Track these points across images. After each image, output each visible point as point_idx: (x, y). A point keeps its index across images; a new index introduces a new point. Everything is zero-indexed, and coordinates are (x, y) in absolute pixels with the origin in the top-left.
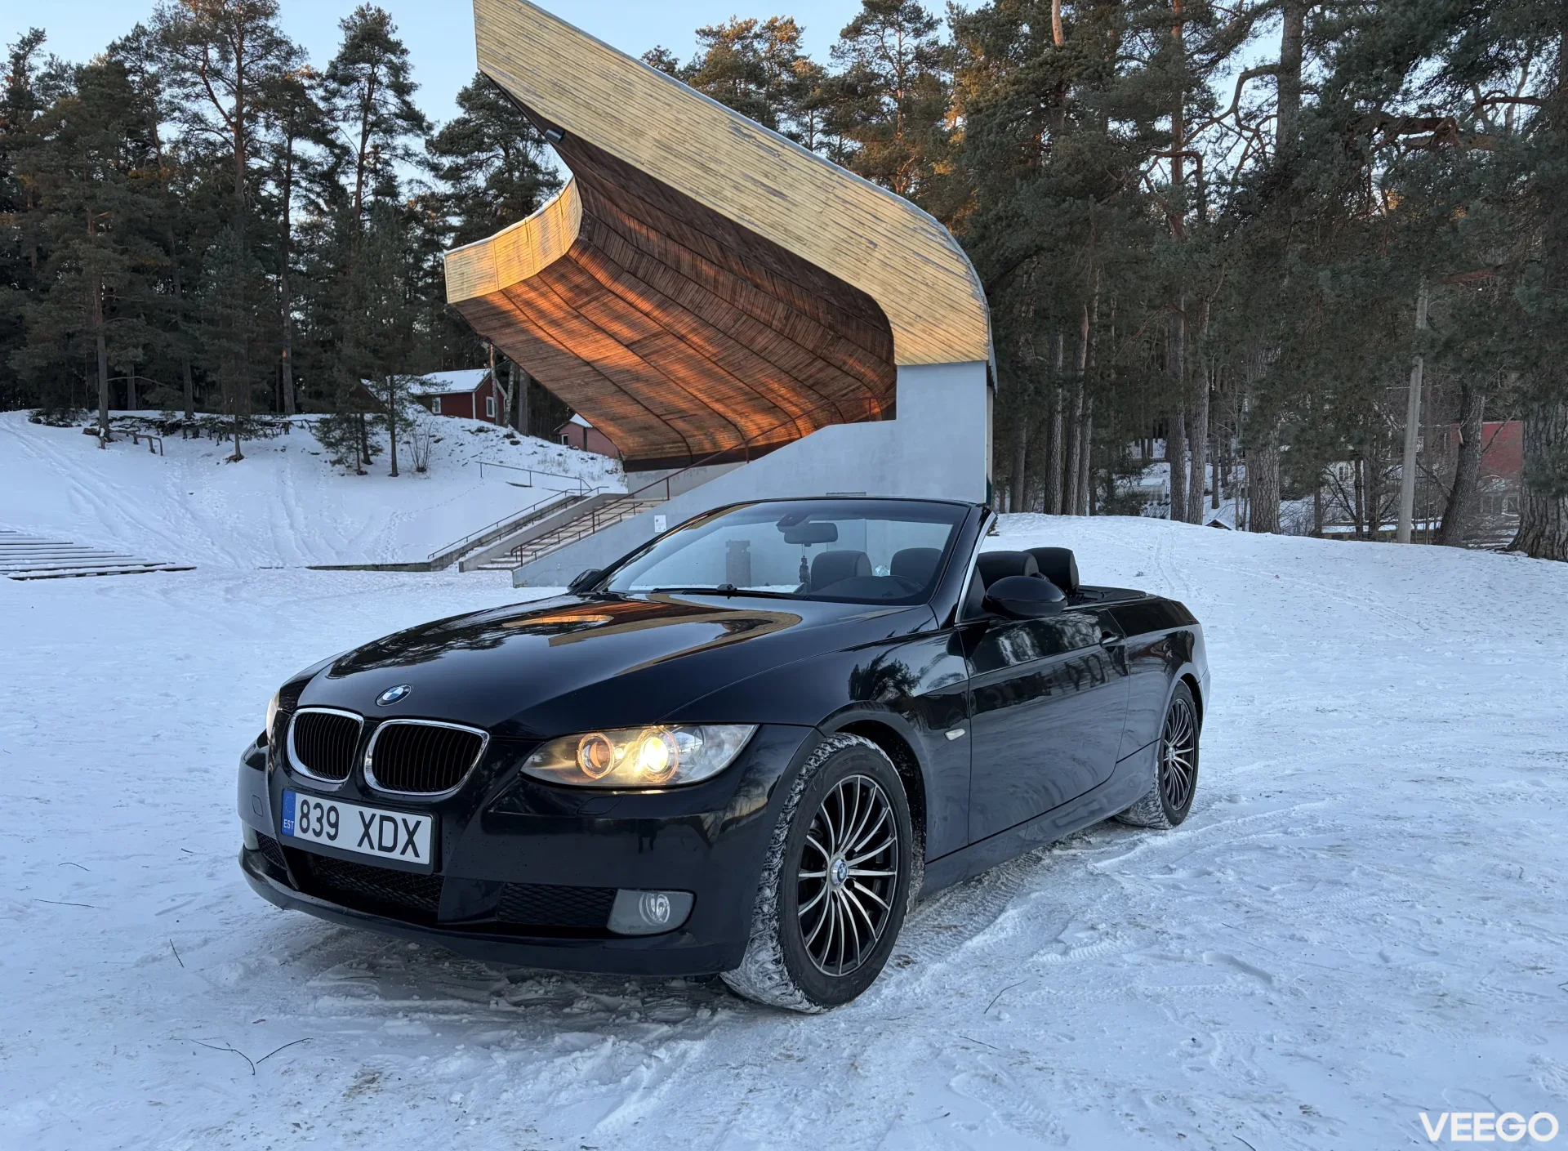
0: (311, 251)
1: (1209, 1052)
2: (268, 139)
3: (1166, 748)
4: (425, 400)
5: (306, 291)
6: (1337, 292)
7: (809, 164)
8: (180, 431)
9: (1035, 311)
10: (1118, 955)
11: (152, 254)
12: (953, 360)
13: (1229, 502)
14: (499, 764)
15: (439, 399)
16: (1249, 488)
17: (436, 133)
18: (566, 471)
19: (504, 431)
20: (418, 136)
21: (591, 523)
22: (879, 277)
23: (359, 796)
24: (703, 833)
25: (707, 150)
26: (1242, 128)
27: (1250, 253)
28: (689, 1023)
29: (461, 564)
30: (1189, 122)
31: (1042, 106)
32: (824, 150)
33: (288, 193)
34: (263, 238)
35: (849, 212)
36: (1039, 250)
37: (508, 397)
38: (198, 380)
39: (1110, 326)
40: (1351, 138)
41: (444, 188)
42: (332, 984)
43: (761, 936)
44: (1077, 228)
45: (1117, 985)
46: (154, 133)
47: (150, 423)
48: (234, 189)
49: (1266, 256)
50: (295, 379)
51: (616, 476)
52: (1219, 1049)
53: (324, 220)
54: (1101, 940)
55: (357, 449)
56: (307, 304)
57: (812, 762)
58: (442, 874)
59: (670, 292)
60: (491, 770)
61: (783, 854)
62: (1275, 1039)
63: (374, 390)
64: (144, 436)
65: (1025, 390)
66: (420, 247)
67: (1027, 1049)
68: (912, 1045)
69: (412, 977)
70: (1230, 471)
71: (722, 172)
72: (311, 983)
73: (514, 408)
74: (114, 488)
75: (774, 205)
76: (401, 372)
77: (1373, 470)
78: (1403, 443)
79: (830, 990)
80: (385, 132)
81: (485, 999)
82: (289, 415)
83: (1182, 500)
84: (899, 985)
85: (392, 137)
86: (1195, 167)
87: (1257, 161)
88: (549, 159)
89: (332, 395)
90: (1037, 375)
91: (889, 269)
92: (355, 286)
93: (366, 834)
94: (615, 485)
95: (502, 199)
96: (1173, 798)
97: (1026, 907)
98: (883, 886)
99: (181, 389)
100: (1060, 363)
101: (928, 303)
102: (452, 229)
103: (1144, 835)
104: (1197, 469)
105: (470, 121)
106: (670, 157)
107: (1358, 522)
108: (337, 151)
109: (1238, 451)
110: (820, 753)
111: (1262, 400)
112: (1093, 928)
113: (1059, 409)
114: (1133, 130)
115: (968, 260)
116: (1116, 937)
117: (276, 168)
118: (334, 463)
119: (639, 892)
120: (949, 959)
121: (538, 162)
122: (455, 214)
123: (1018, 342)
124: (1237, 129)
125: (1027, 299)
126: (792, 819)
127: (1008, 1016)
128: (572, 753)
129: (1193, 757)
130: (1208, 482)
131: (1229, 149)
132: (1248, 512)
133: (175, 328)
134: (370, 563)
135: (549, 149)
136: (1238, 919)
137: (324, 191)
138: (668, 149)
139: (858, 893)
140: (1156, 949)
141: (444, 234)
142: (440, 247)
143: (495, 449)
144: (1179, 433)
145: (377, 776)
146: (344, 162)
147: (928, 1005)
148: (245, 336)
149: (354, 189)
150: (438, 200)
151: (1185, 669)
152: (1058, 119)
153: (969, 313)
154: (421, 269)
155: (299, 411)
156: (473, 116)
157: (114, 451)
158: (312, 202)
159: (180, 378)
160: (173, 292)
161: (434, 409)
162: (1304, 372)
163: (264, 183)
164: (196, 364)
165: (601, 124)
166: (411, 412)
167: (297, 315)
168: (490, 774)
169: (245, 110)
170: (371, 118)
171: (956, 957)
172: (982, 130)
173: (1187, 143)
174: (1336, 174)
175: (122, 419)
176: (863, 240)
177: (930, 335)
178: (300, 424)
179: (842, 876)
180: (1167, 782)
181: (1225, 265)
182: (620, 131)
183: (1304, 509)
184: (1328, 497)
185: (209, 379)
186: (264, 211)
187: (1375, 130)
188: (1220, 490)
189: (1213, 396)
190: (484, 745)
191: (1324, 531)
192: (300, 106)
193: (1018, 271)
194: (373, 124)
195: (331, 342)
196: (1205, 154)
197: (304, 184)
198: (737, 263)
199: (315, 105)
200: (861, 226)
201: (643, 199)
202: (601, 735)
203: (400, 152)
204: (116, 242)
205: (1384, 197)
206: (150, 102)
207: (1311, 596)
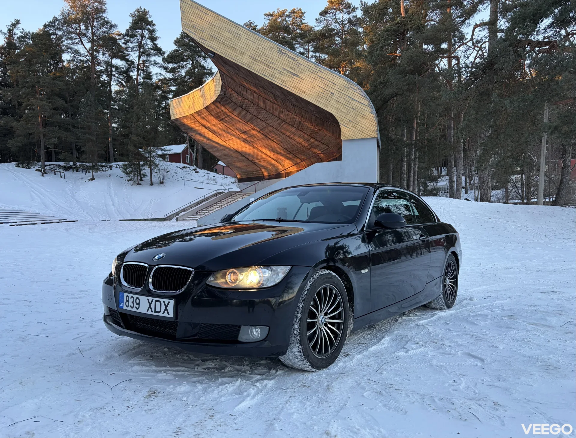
0: (120, 101)
1: (460, 384)
2: (103, 59)
3: (445, 279)
4: (163, 156)
5: (118, 116)
6: (512, 108)
7: (308, 64)
8: (72, 170)
9: (395, 118)
10: (427, 353)
11: (60, 102)
12: (364, 137)
13: (472, 191)
14: (197, 282)
15: (168, 156)
16: (480, 186)
17: (166, 55)
18: (216, 183)
19: (193, 168)
20: (159, 56)
21: (226, 202)
22: (335, 106)
23: (147, 293)
24: (272, 307)
25: (269, 59)
26: (475, 46)
27: (478, 94)
28: (267, 375)
29: (177, 219)
30: (454, 44)
31: (397, 40)
32: (313, 58)
33: (111, 79)
34: (102, 97)
35: (323, 82)
36: (397, 95)
37: (194, 155)
38: (78, 150)
39: (424, 124)
40: (517, 49)
41: (169, 76)
42: (137, 362)
43: (294, 342)
44: (411, 86)
45: (426, 362)
46: (61, 58)
47: (60, 167)
48: (91, 78)
49: (484, 95)
50: (114, 149)
51: (235, 184)
52: (464, 383)
53: (124, 89)
54: (420, 348)
55: (137, 175)
56: (118, 121)
57: (311, 279)
58: (178, 321)
59: (255, 113)
60: (194, 284)
61: (301, 312)
62: (485, 380)
63: (143, 153)
64: (58, 172)
65: (392, 149)
66: (160, 98)
67: (392, 383)
68: (350, 382)
69: (166, 360)
70: (472, 179)
71: (275, 67)
72: (130, 362)
73: (196, 159)
74: (47, 191)
75: (294, 80)
76: (154, 146)
77: (528, 177)
78: (539, 167)
79: (319, 363)
80: (147, 55)
81: (193, 367)
82: (112, 163)
83: (453, 190)
84: (345, 362)
85: (150, 57)
86: (457, 62)
87: (481, 59)
88: (209, 64)
89: (128, 155)
90: (397, 142)
91: (339, 103)
92: (136, 113)
93: (150, 307)
94: (235, 188)
95: (191, 80)
96: (448, 298)
97: (392, 337)
98: (338, 325)
99: (72, 153)
100: (405, 138)
101: (354, 116)
102: (172, 91)
103: (437, 312)
104: (459, 178)
105: (179, 50)
106: (255, 62)
107: (522, 198)
108: (129, 63)
109: (475, 171)
110: (314, 276)
111: (484, 151)
112: (417, 343)
113: (405, 155)
114: (432, 48)
115: (369, 99)
116: (426, 347)
117: (106, 70)
118: (129, 181)
119: (249, 326)
120: (363, 354)
121: (204, 65)
122: (173, 86)
123: (389, 130)
124: (473, 47)
125: (392, 114)
126: (304, 300)
127: (385, 372)
128: (224, 276)
129: (456, 283)
130: (463, 183)
131: (470, 55)
132: (479, 195)
133: (69, 130)
134: (142, 218)
135: (209, 60)
136: (472, 340)
137: (124, 78)
138: (254, 59)
139: (329, 328)
140: (441, 351)
141: (169, 94)
142: (168, 98)
143: (189, 175)
144: (452, 165)
145: (153, 286)
146: (132, 67)
147: (355, 369)
148: (95, 133)
149: (135, 77)
150: (167, 80)
151: (452, 249)
152: (404, 45)
153: (370, 119)
154: (161, 107)
155: (115, 161)
156: (180, 48)
157: (47, 177)
158: (120, 82)
159: (71, 149)
160: (69, 117)
161: (166, 160)
162: (499, 139)
163: (102, 75)
164: (77, 144)
165: (229, 50)
166: (157, 161)
167: (114, 125)
168: (194, 285)
169: (94, 48)
170: (142, 50)
171: (366, 353)
172: (374, 49)
173: (454, 53)
174: (511, 63)
175: (50, 165)
176: (329, 92)
177: (355, 128)
178: (116, 166)
179: (323, 322)
180: (446, 292)
181: (468, 98)
182: (236, 52)
183: (501, 194)
184: (510, 189)
185: (82, 150)
186: (102, 86)
187: (526, 46)
188: (468, 187)
189: (465, 151)
190: (192, 274)
191: (509, 202)
192: (115, 46)
193: (389, 103)
194: (143, 53)
195: (127, 135)
196: (461, 57)
197: (117, 75)
198: (281, 102)
199: (121, 46)
200: (328, 87)
201: (245, 78)
202: (235, 270)
203: (153, 63)
204: (47, 99)
205: (530, 72)
206: (59, 46)
207: (504, 226)
